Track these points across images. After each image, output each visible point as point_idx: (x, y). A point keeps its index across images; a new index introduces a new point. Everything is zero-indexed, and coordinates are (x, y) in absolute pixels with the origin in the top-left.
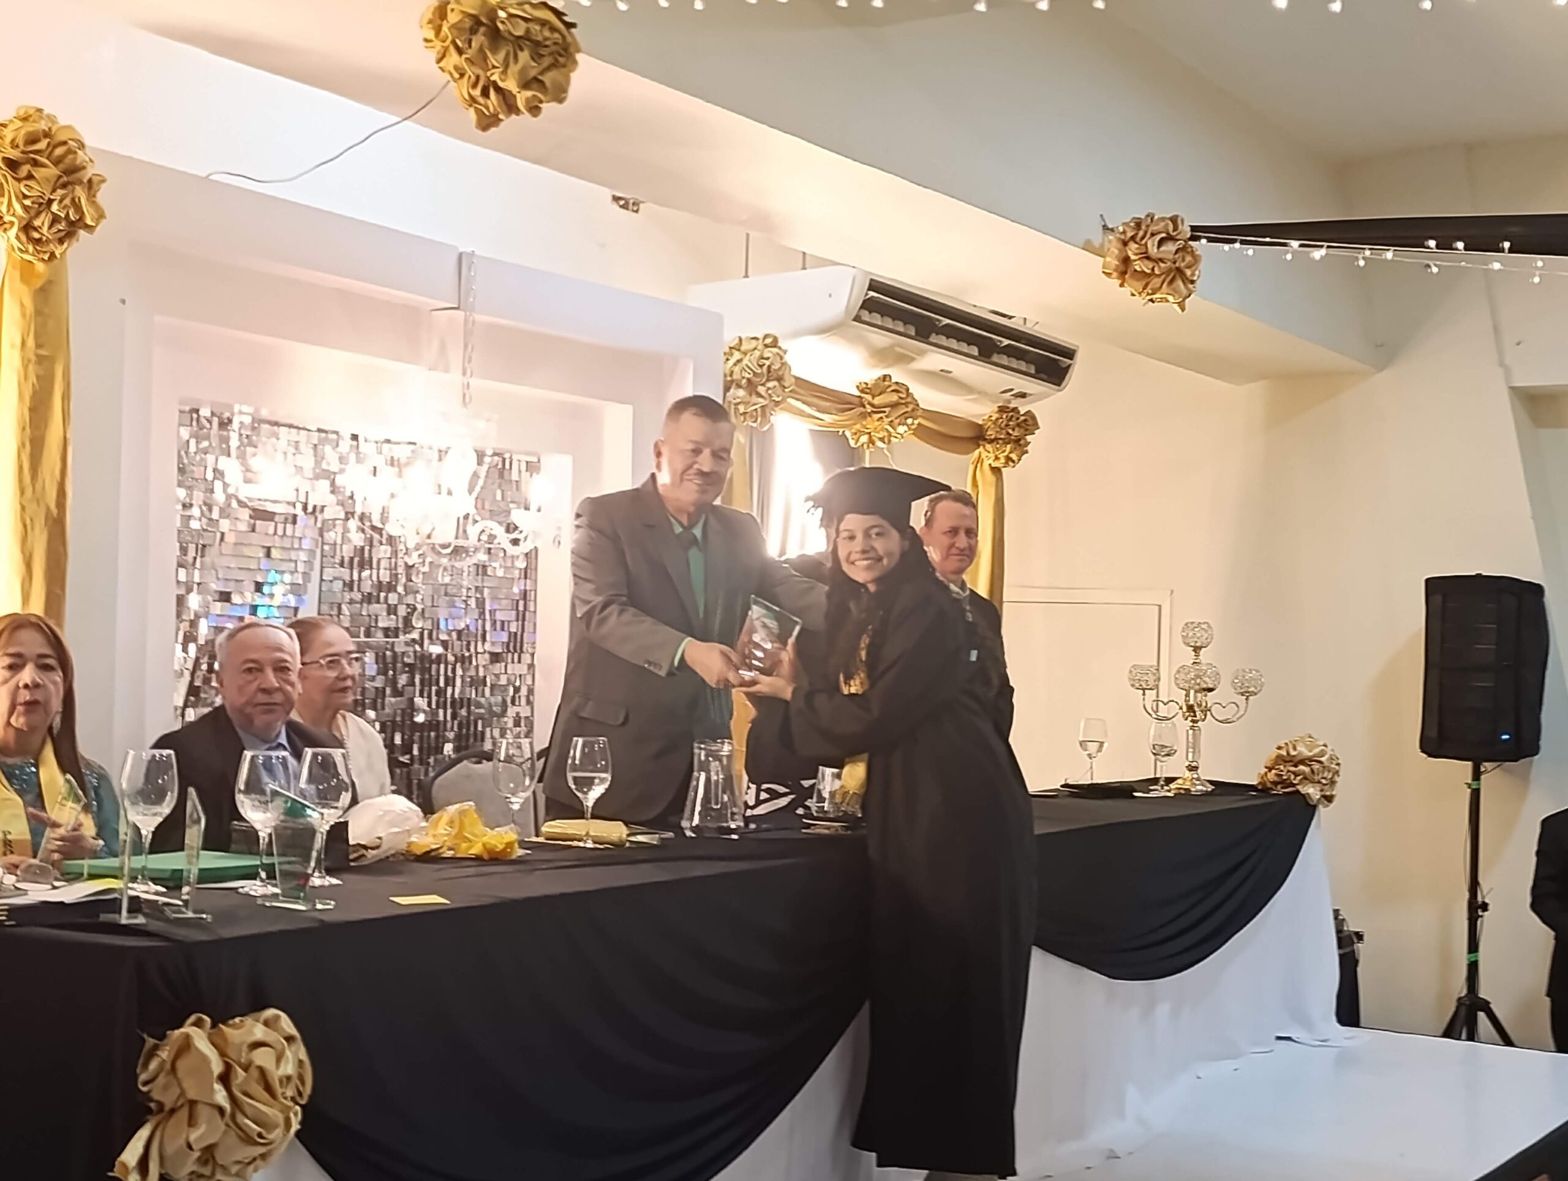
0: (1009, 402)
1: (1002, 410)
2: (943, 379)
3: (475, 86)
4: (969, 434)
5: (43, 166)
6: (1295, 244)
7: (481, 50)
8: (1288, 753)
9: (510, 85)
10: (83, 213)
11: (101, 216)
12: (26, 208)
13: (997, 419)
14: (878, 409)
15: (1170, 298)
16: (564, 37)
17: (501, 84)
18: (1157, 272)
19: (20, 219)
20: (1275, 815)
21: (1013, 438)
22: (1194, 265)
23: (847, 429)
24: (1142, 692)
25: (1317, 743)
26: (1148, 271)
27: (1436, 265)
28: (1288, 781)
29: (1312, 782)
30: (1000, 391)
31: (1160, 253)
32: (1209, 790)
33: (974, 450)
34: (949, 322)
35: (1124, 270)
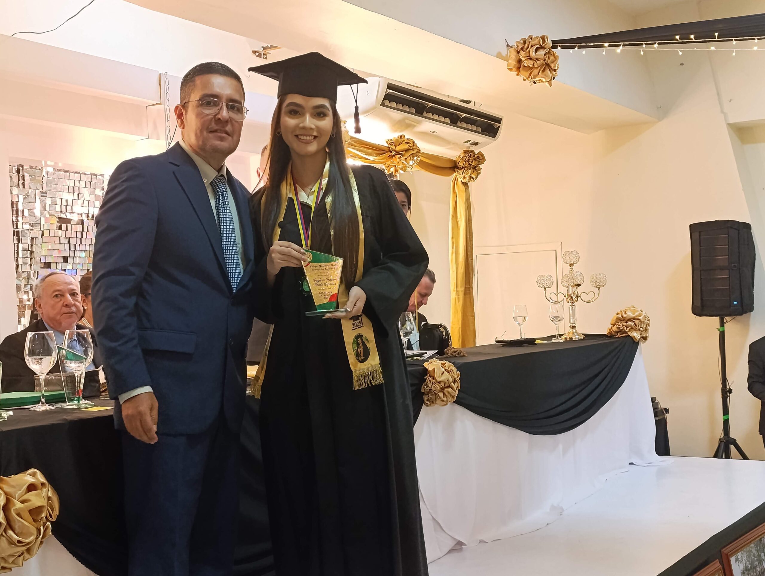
0: (468, 147)
1: (466, 152)
2: (431, 136)
4: (449, 165)
6: (606, 45)
8: (622, 316)
13: (463, 157)
14: (398, 153)
15: (544, 80)
18: (536, 66)
20: (617, 347)
21: (472, 166)
22: (555, 61)
23: (383, 164)
24: (544, 289)
25: (637, 310)
26: (531, 66)
27: (681, 51)
28: (623, 331)
29: (636, 330)
30: (464, 142)
31: (536, 56)
32: (582, 338)
33: (452, 174)
34: (430, 105)
35: (519, 66)
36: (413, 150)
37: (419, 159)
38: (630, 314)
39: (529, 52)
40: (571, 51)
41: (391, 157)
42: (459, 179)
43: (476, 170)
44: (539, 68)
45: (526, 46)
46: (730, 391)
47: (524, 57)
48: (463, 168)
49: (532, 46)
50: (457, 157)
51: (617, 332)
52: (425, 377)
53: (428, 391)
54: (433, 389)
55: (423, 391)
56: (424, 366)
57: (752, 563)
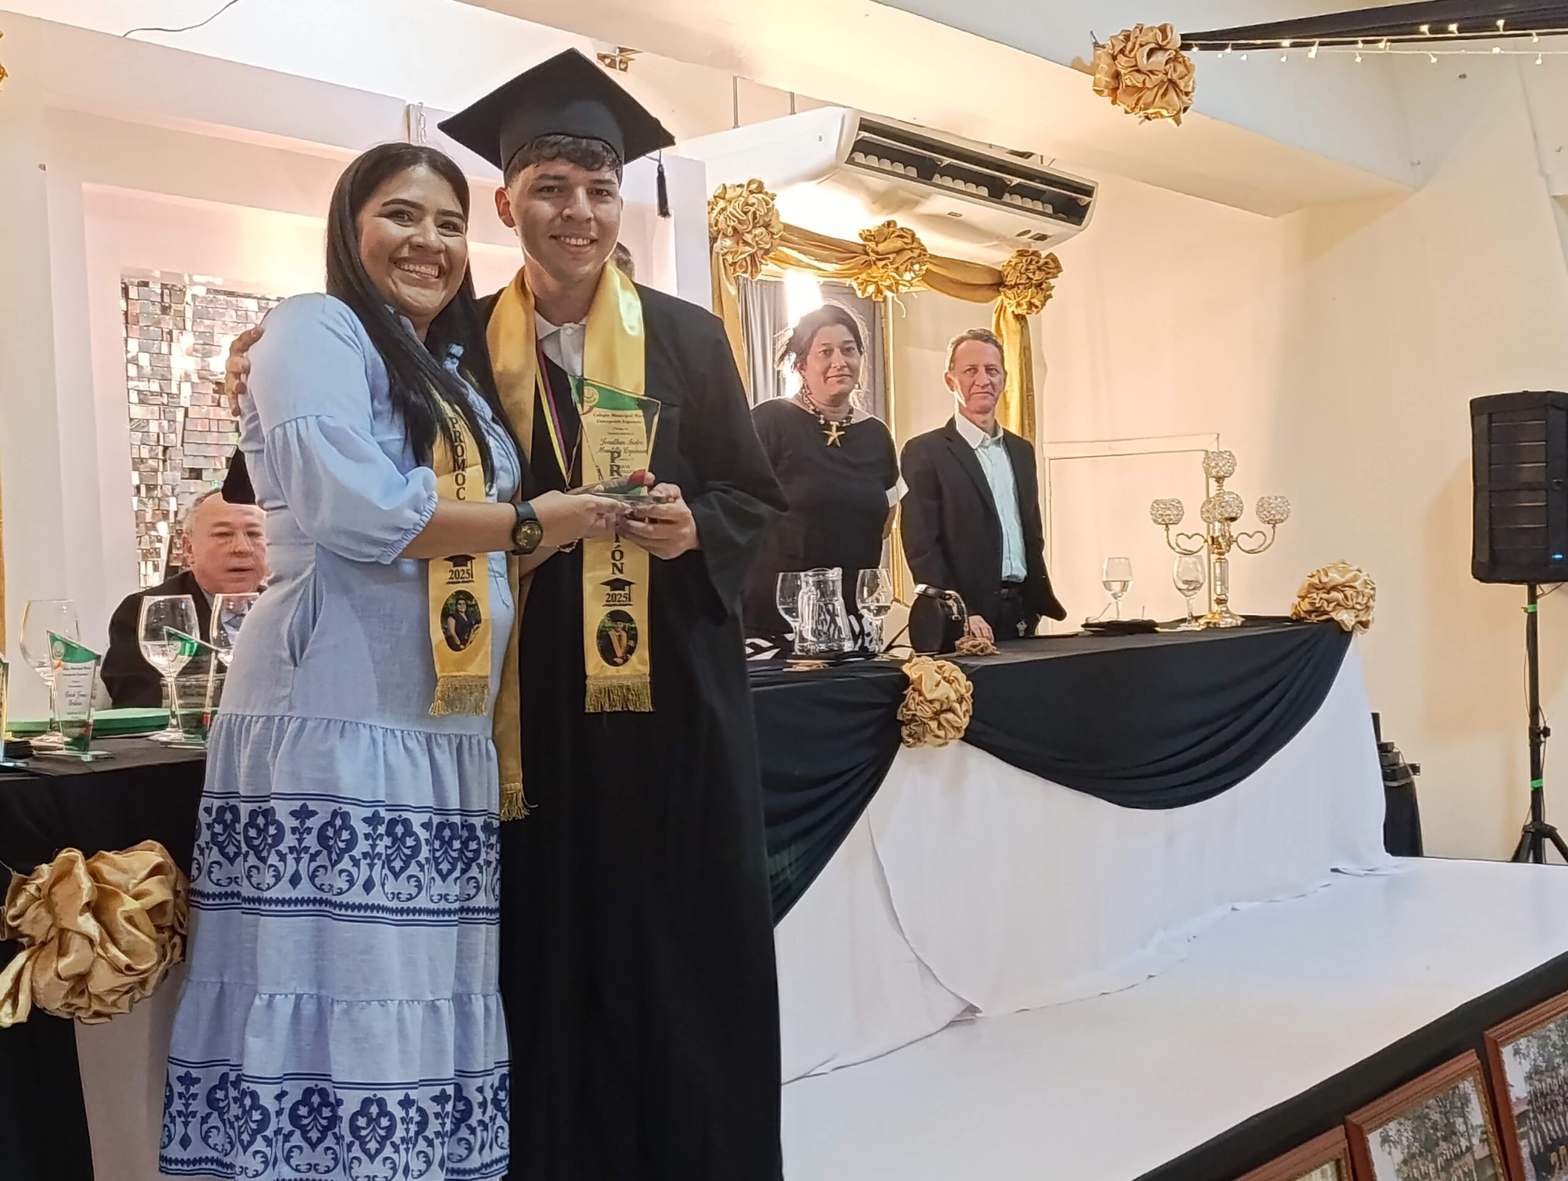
0: (1028, 245)
1: (1021, 254)
2: (950, 223)
4: (989, 281)
6: (1286, 43)
8: (1320, 581)
13: (1016, 264)
14: (882, 257)
15: (1164, 112)
18: (1149, 85)
20: (1305, 641)
21: (1034, 282)
22: (1186, 75)
23: (852, 279)
24: (1164, 526)
25: (1352, 568)
26: (1140, 85)
27: (1435, 56)
28: (1322, 609)
29: (1346, 608)
30: (1018, 233)
31: (1150, 65)
32: (1239, 623)
33: (996, 297)
34: (947, 161)
35: (1115, 87)
36: (911, 250)
37: (924, 268)
38: (1336, 578)
39: (1135, 57)
40: (1219, 54)
41: (869, 265)
42: (1008, 307)
43: (1042, 289)
44: (1156, 88)
45: (1129, 46)
46: (1546, 732)
47: (1127, 68)
48: (1017, 285)
49: (1141, 46)
50: (1005, 264)
51: (1309, 612)
52: (905, 692)
53: (909, 717)
54: (919, 713)
55: (900, 717)
56: (903, 672)
57: (1548, 1061)
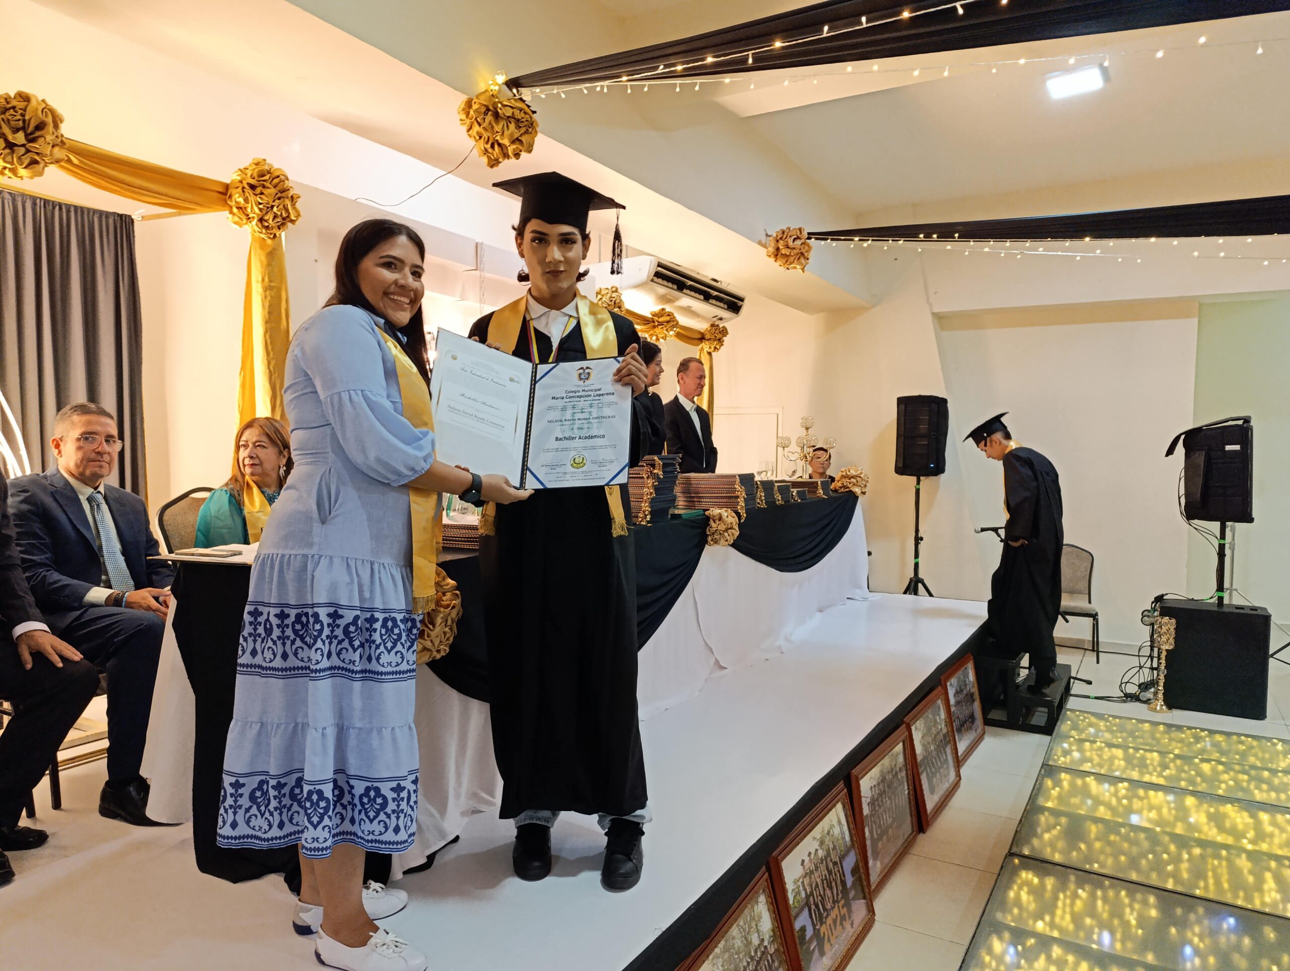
0: (715, 321)
1: (712, 325)
2: (688, 310)
3: (487, 143)
4: (699, 336)
5: (268, 188)
6: (857, 239)
7: (490, 123)
8: (848, 474)
9: (506, 142)
10: (289, 213)
11: (298, 215)
12: (260, 210)
13: (710, 330)
14: (661, 324)
15: (798, 267)
16: (531, 118)
17: (501, 141)
18: (792, 254)
19: (258, 215)
21: (717, 338)
22: (808, 251)
24: (782, 448)
25: (858, 469)
26: (788, 254)
28: (847, 486)
29: (857, 486)
30: (712, 316)
31: (793, 245)
33: (702, 344)
34: (691, 283)
35: (777, 254)
36: (673, 321)
37: (676, 330)
38: (853, 472)
39: (787, 241)
40: (823, 242)
41: (654, 327)
42: (705, 348)
43: (720, 341)
44: (795, 256)
45: (785, 236)
46: (922, 539)
47: (782, 246)
48: (709, 339)
49: (790, 236)
50: (705, 329)
51: (841, 488)
52: (709, 522)
53: (713, 532)
55: (706, 533)
